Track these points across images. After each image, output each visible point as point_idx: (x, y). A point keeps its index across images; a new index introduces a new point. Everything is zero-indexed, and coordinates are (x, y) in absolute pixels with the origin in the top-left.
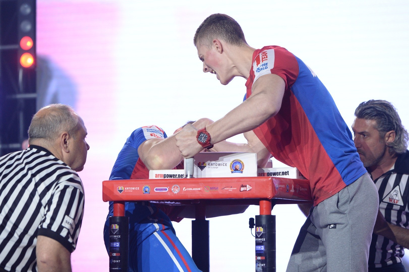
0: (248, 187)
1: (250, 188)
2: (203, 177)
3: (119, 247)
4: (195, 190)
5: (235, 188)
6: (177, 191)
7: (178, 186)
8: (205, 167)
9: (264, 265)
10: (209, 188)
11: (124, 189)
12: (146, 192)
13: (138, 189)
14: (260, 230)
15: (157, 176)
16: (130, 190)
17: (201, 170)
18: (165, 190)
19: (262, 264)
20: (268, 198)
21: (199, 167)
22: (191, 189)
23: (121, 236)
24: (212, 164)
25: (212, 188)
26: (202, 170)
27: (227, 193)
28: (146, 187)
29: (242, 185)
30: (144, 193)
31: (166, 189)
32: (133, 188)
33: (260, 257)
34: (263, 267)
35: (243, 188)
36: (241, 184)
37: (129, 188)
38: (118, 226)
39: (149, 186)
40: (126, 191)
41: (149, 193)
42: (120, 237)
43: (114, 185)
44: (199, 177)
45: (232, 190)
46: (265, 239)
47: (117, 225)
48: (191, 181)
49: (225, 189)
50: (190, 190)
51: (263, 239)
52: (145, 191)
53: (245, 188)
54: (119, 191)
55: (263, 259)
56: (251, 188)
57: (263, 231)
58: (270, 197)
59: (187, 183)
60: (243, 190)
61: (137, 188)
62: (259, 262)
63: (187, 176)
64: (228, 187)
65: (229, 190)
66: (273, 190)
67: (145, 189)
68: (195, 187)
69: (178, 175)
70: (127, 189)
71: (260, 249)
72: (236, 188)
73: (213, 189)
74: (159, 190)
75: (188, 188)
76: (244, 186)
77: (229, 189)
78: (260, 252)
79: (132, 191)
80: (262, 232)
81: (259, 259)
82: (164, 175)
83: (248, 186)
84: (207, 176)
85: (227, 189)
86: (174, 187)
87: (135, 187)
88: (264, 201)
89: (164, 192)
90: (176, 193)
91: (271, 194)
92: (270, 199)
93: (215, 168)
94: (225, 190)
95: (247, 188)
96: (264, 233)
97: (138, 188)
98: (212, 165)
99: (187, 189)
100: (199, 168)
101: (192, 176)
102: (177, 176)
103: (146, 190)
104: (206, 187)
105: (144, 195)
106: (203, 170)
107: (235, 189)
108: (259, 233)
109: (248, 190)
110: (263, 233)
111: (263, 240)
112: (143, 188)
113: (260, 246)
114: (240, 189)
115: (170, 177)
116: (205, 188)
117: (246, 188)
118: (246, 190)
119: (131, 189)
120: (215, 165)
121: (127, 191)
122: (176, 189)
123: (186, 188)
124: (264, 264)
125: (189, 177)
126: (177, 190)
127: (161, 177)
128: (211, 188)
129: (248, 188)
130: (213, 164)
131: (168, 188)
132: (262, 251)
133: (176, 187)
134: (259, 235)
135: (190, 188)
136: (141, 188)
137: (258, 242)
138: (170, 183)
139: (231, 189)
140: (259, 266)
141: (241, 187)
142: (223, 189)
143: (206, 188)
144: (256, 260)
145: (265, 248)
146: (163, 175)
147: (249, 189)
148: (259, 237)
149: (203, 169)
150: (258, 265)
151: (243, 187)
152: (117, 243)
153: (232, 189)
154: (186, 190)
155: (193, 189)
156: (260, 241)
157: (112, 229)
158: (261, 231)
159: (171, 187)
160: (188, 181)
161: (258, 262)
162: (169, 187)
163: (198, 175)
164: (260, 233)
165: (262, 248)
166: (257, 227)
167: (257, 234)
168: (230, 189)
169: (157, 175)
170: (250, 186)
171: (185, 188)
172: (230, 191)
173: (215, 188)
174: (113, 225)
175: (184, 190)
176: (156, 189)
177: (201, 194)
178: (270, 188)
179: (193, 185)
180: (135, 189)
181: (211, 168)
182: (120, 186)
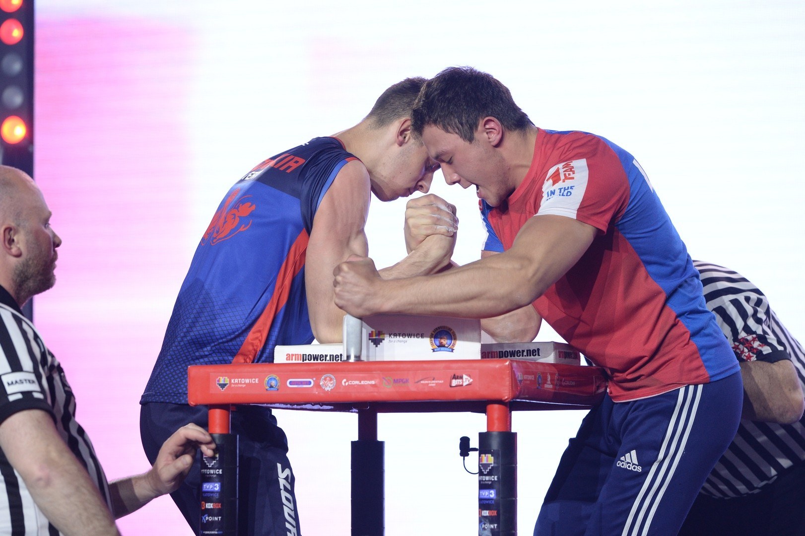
0: (466, 379)
1: (469, 381)
2: (378, 359)
3: (220, 490)
4: (364, 385)
6: (331, 386)
7: (332, 377)
8: (383, 341)
9: (496, 527)
10: (392, 381)
11: (230, 381)
12: (271, 387)
13: (257, 382)
14: (487, 461)
15: (289, 356)
16: (241, 384)
17: (375, 346)
18: (307, 384)
19: (491, 525)
20: (503, 399)
21: (370, 341)
22: (357, 382)
23: (222, 472)
24: (395, 335)
25: (397, 380)
26: (377, 346)
27: (426, 390)
28: (271, 379)
29: (454, 375)
30: (267, 390)
31: (310, 383)
32: (247, 381)
33: (487, 512)
34: (492, 530)
35: (457, 380)
36: (452, 372)
37: (240, 380)
39: (278, 376)
40: (233, 386)
41: (278, 389)
42: (220, 473)
43: (211, 374)
44: (372, 359)
45: (434, 385)
46: (498, 478)
48: (357, 366)
49: (422, 382)
50: (355, 385)
51: (493, 477)
52: (269, 385)
53: (459, 380)
55: (493, 515)
56: (471, 380)
57: (493, 462)
58: (506, 397)
59: (349, 371)
60: (457, 384)
61: (255, 381)
62: (486, 521)
63: (348, 357)
64: (427, 378)
65: (428, 384)
66: (514, 385)
67: (270, 381)
68: (364, 379)
69: (330, 355)
70: (236, 381)
71: (488, 497)
72: (443, 382)
73: (399, 382)
74: (297, 385)
75: (352, 381)
76: (458, 376)
77: (430, 382)
78: (487, 502)
79: (244, 386)
80: (491, 464)
81: (485, 515)
82: (303, 355)
83: (465, 377)
84: (387, 358)
85: (426, 382)
86: (325, 379)
87: (250, 378)
88: (496, 406)
89: (305, 388)
90: (329, 389)
91: (508, 392)
92: (507, 401)
93: (401, 341)
94: (422, 384)
95: (464, 380)
96: (496, 465)
99: (350, 382)
100: (372, 342)
101: (358, 358)
102: (328, 358)
103: (272, 384)
104: (386, 378)
105: (268, 392)
107: (441, 382)
108: (486, 466)
109: (465, 384)
110: (493, 465)
111: (493, 480)
112: (267, 379)
113: (488, 491)
114: (451, 383)
115: (314, 360)
116: (384, 381)
117: (463, 382)
118: (462, 385)
119: (242, 382)
120: (401, 335)
121: (236, 386)
122: (329, 382)
123: (347, 381)
124: (496, 525)
125: (352, 360)
126: (331, 384)
127: (298, 360)
128: (395, 381)
129: (466, 380)
130: (398, 335)
131: (314, 381)
132: (492, 499)
133: (328, 378)
134: (485, 469)
135: (355, 380)
136: (261, 381)
137: (484, 483)
138: (317, 370)
139: (433, 383)
140: (486, 528)
141: (453, 378)
142: (418, 382)
143: (386, 380)
144: (480, 516)
145: (497, 494)
146: (301, 355)
147: (467, 383)
148: (486, 473)
149: (379, 344)
150: (483, 527)
152: (216, 485)
153: (436, 384)
154: (347, 384)
155: (360, 382)
156: (487, 481)
158: (489, 462)
159: (318, 379)
160: (351, 367)
161: (483, 520)
162: (314, 379)
163: (369, 356)
164: (488, 465)
165: (492, 494)
166: (482, 455)
167: (482, 468)
169: (289, 355)
170: (469, 376)
171: (345, 380)
172: (432, 386)
173: (402, 380)
175: (343, 384)
176: (290, 382)
177: (376, 392)
178: (507, 382)
179: (361, 375)
180: (251, 382)
181: (394, 342)
182: (222, 376)
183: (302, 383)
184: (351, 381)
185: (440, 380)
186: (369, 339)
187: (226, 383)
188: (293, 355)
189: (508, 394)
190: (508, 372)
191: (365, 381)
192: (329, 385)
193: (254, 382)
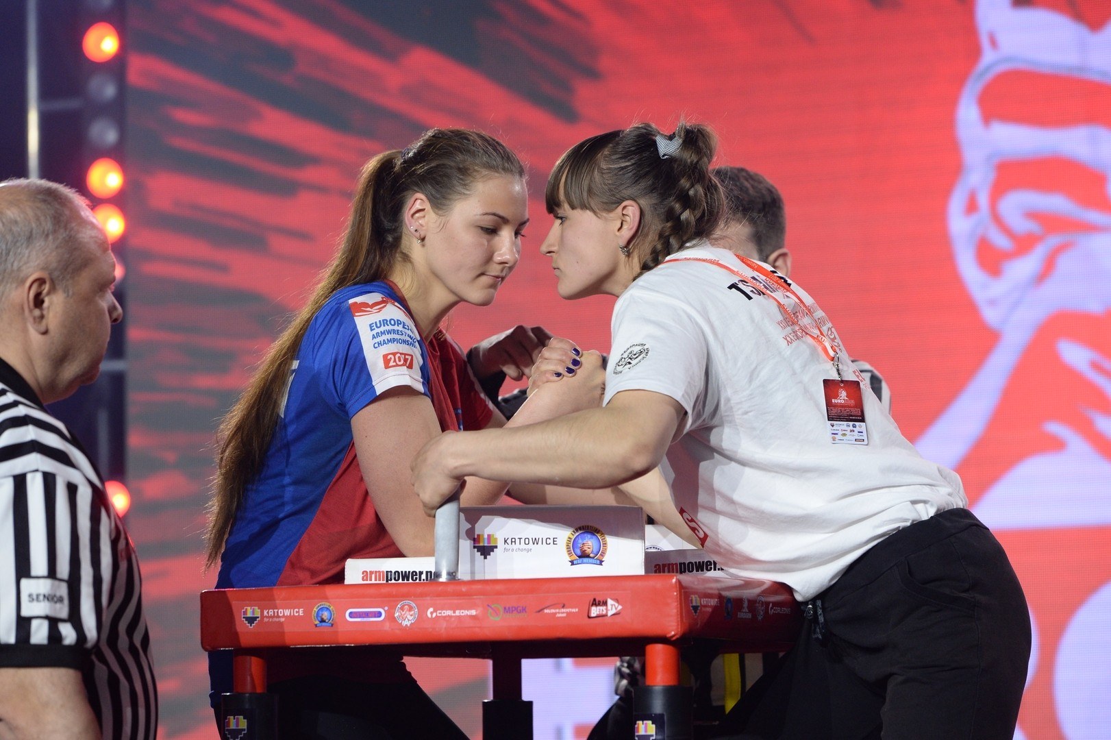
0: (612, 605)
1: (616, 609)
2: (488, 577)
4: (459, 617)
5: (575, 608)
6: (411, 618)
7: (413, 605)
8: (495, 550)
10: (501, 610)
11: (262, 613)
12: (323, 621)
13: (301, 614)
14: (646, 731)
15: (366, 575)
16: (278, 617)
17: (483, 557)
18: (375, 617)
20: (668, 635)
21: (476, 550)
22: (449, 613)
24: (513, 540)
25: (509, 608)
26: (485, 558)
27: (553, 624)
28: (322, 609)
29: (595, 600)
30: (316, 625)
31: (379, 614)
32: (287, 612)
35: (598, 608)
36: (591, 595)
37: (276, 611)
38: (246, 720)
39: (333, 605)
40: (266, 620)
41: (332, 625)
43: (234, 602)
44: (478, 577)
45: (564, 615)
47: (242, 717)
48: (450, 588)
49: (546, 611)
50: (446, 617)
52: (320, 619)
53: (601, 608)
54: (247, 619)
56: (620, 607)
57: (654, 733)
58: (673, 633)
59: (439, 595)
60: (598, 613)
61: (298, 612)
63: (437, 575)
64: (555, 604)
65: (556, 613)
66: (684, 615)
67: (320, 612)
68: (460, 608)
69: (427, 572)
70: (270, 613)
72: (577, 610)
73: (512, 611)
74: (360, 617)
75: (442, 610)
76: (599, 601)
77: (557, 611)
79: (282, 620)
80: (652, 736)
82: (387, 572)
83: (610, 602)
84: (501, 576)
85: (553, 611)
86: (402, 608)
87: (291, 608)
88: (659, 647)
89: (372, 621)
90: (408, 624)
91: (676, 624)
92: (674, 638)
93: (522, 550)
95: (609, 607)
97: (301, 610)
98: (515, 542)
99: (438, 612)
100: (478, 551)
101: (452, 575)
103: (323, 617)
104: (493, 606)
105: (318, 630)
106: (488, 557)
107: (574, 610)
109: (610, 613)
110: (654, 738)
112: (315, 609)
114: (589, 611)
115: (403, 580)
116: (490, 611)
117: (607, 609)
118: (606, 615)
119: (280, 615)
120: (522, 541)
121: (271, 620)
122: (408, 613)
123: (435, 611)
125: (444, 578)
126: (411, 615)
127: (380, 580)
128: (507, 610)
129: (612, 607)
130: (518, 541)
131: (385, 611)
133: (406, 607)
135: (447, 610)
136: (308, 612)
138: (389, 595)
139: (563, 613)
141: (592, 605)
142: (539, 611)
143: (491, 608)
146: (383, 572)
147: (614, 611)
149: (490, 555)
151: (596, 605)
153: (567, 613)
154: (434, 615)
155: (454, 612)
157: (228, 730)
158: (649, 733)
159: (392, 608)
162: (386, 608)
163: (474, 573)
164: (648, 737)
166: (638, 722)
168: (559, 613)
169: (366, 572)
170: (617, 601)
171: (431, 610)
172: (560, 618)
173: (516, 609)
174: (232, 717)
175: (429, 615)
176: (351, 613)
177: (478, 627)
178: (673, 610)
179: (456, 601)
180: (292, 614)
181: (513, 550)
182: (251, 606)
183: (367, 615)
184: (440, 612)
185: (572, 608)
186: (474, 547)
187: (255, 616)
188: (371, 573)
189: (674, 628)
190: (675, 594)
191: (462, 611)
192: (409, 617)
193: (297, 614)
